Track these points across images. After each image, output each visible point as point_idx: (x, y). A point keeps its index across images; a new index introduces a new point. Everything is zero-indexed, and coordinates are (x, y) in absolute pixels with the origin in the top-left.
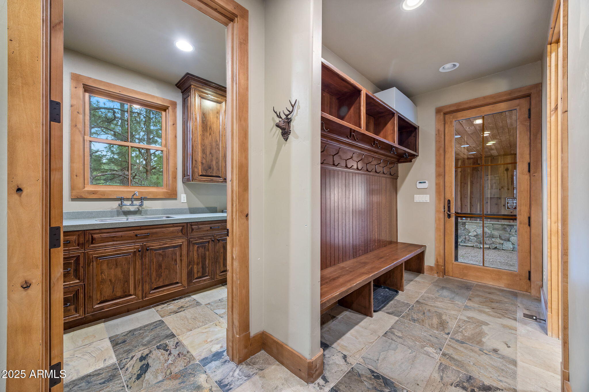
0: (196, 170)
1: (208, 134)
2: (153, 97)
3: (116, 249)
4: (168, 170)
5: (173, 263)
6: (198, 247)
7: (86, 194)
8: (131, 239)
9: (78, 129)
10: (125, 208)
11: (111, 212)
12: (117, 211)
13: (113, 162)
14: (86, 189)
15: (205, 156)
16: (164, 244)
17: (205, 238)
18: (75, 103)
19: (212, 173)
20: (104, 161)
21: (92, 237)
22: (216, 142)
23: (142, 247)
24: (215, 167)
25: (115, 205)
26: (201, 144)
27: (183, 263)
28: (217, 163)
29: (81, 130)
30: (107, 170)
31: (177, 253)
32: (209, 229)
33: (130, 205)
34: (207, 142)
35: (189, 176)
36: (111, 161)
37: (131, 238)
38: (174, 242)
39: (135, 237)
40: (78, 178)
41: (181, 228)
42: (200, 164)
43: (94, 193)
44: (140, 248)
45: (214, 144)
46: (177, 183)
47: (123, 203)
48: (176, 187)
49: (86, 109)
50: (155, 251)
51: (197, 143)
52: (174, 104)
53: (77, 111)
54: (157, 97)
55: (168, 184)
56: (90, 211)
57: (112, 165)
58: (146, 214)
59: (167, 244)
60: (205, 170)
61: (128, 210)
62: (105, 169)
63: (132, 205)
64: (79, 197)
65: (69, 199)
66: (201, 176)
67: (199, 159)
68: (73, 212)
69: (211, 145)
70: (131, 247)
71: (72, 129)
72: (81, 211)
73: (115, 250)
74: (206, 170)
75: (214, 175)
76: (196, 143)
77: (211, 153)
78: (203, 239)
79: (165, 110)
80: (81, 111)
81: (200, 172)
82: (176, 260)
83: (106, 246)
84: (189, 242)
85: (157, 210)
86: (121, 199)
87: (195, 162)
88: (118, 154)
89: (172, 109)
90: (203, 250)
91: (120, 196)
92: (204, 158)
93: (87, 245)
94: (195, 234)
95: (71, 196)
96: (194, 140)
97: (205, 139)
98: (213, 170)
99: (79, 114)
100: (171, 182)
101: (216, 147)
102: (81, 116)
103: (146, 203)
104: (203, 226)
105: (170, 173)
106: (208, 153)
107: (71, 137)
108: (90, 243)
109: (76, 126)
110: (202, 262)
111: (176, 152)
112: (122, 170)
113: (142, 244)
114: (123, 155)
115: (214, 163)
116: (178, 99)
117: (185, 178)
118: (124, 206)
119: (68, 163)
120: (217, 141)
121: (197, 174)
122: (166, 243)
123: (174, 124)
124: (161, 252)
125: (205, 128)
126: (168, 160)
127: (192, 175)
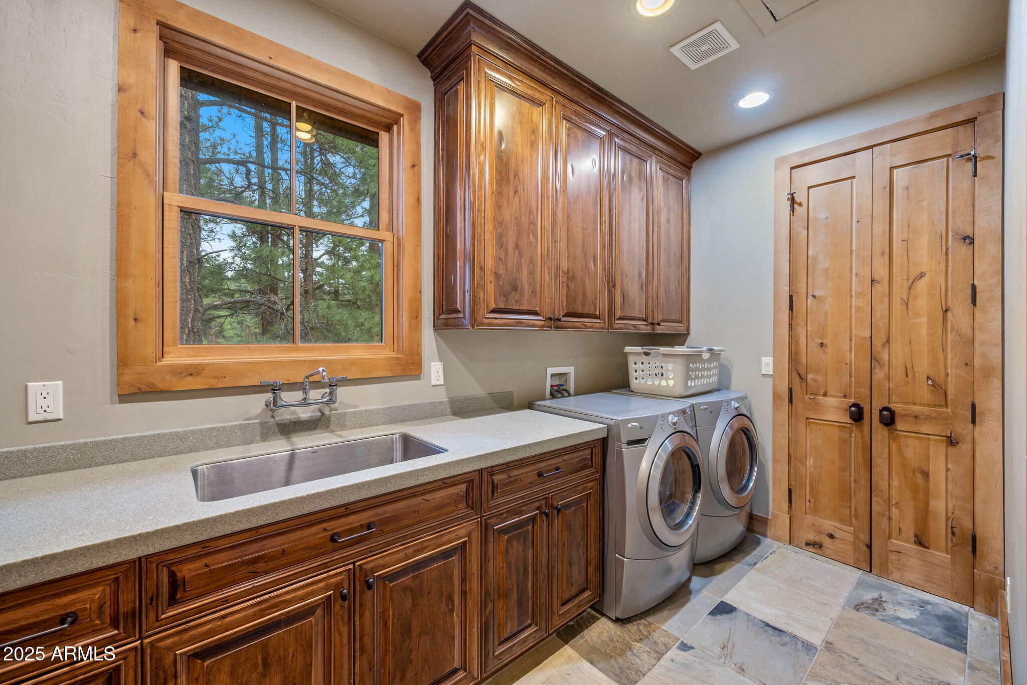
0: (482, 296)
1: (511, 193)
2: (360, 82)
3: (263, 606)
4: (398, 295)
5: (444, 608)
6: (509, 541)
7: (168, 377)
8: (317, 556)
9: (141, 165)
10: (285, 415)
11: (243, 428)
12: (263, 424)
13: (245, 277)
14: (169, 360)
15: (503, 255)
16: (417, 552)
17: (524, 508)
18: (132, 80)
19: (520, 305)
20: (230, 274)
21: (172, 575)
22: (529, 214)
23: (352, 576)
24: (526, 287)
25: (257, 403)
26: (495, 219)
27: (470, 603)
28: (531, 273)
29: (151, 170)
30: (234, 290)
31: (453, 572)
32: (535, 478)
33: (300, 404)
34: (507, 214)
35: (457, 311)
36: (242, 274)
37: (314, 551)
38: (445, 538)
39: (330, 546)
40: (140, 325)
41: (463, 487)
42: (490, 277)
43: (193, 371)
44: (346, 585)
45: (525, 220)
46: (420, 332)
47: (278, 399)
48: (419, 345)
49: (169, 109)
50: (390, 581)
51: (484, 218)
52: (415, 109)
53: (139, 107)
54: (372, 85)
55: (396, 335)
56: (179, 430)
57: (243, 281)
58: (343, 427)
59: (425, 548)
60: (504, 296)
61: (292, 417)
62: (230, 290)
63: (305, 403)
64: (144, 388)
65: (112, 395)
66: (493, 311)
67: (489, 263)
68: (125, 439)
69: (518, 225)
70: (315, 587)
71: (120, 166)
72: (151, 433)
73: (262, 610)
74: (506, 296)
75: (525, 307)
76: (483, 215)
77: (517, 246)
78: (522, 511)
79: (388, 128)
80: (153, 108)
81: (492, 300)
82: (450, 599)
83: (225, 600)
84: (485, 528)
85: (372, 411)
86: (275, 389)
87: (479, 271)
88: (255, 260)
89: (409, 124)
90: (521, 548)
91: (270, 377)
92: (500, 259)
93: (152, 615)
94: (502, 501)
95: (118, 385)
96: (479, 206)
97: (505, 204)
98: (522, 295)
99: (143, 119)
100: (405, 329)
101: (529, 227)
102: (151, 126)
103: (343, 393)
104: (521, 471)
105: (405, 304)
106: (511, 247)
107: (118, 191)
108: (165, 602)
109: (135, 155)
110: (518, 586)
111: (418, 245)
112: (261, 292)
113: (351, 566)
114: (264, 263)
115: (525, 274)
116: (425, 95)
117: (442, 317)
118: (282, 410)
119: (108, 277)
120: (531, 212)
121: (482, 310)
122: (425, 544)
123: (415, 166)
124: (406, 579)
125: (504, 172)
126: (398, 266)
127: (473, 312)
